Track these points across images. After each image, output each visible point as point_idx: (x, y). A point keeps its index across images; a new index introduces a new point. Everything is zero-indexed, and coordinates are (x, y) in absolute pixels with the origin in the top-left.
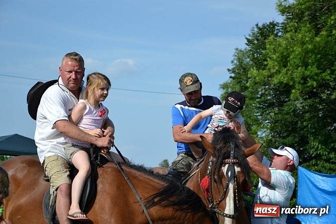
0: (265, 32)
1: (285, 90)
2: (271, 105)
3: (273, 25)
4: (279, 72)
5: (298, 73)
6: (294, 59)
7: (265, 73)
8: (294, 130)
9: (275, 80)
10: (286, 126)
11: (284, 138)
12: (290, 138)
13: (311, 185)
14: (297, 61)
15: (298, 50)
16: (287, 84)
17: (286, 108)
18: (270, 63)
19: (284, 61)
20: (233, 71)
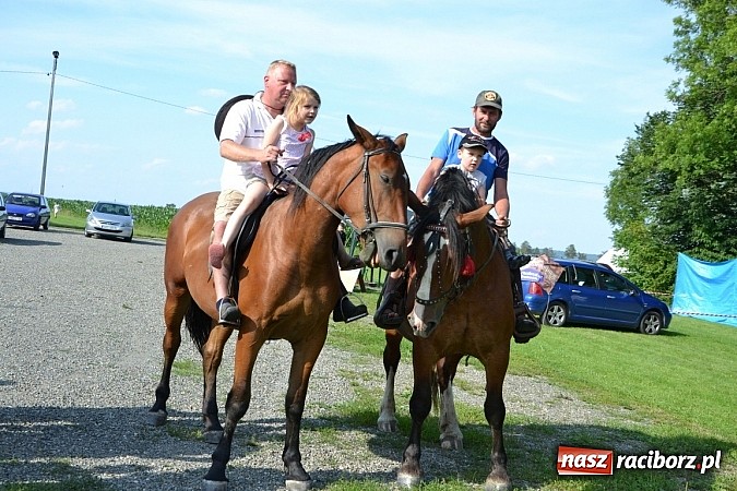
0: (656, 120)
1: (672, 176)
2: (658, 192)
3: (665, 114)
4: (665, 158)
5: (685, 161)
6: (682, 146)
7: (652, 159)
8: (679, 217)
9: (661, 167)
10: (671, 213)
11: (669, 224)
12: (674, 225)
13: (690, 271)
14: (686, 149)
15: (687, 137)
16: (672, 172)
17: (671, 196)
18: (658, 149)
19: (672, 148)
20: (622, 157)
